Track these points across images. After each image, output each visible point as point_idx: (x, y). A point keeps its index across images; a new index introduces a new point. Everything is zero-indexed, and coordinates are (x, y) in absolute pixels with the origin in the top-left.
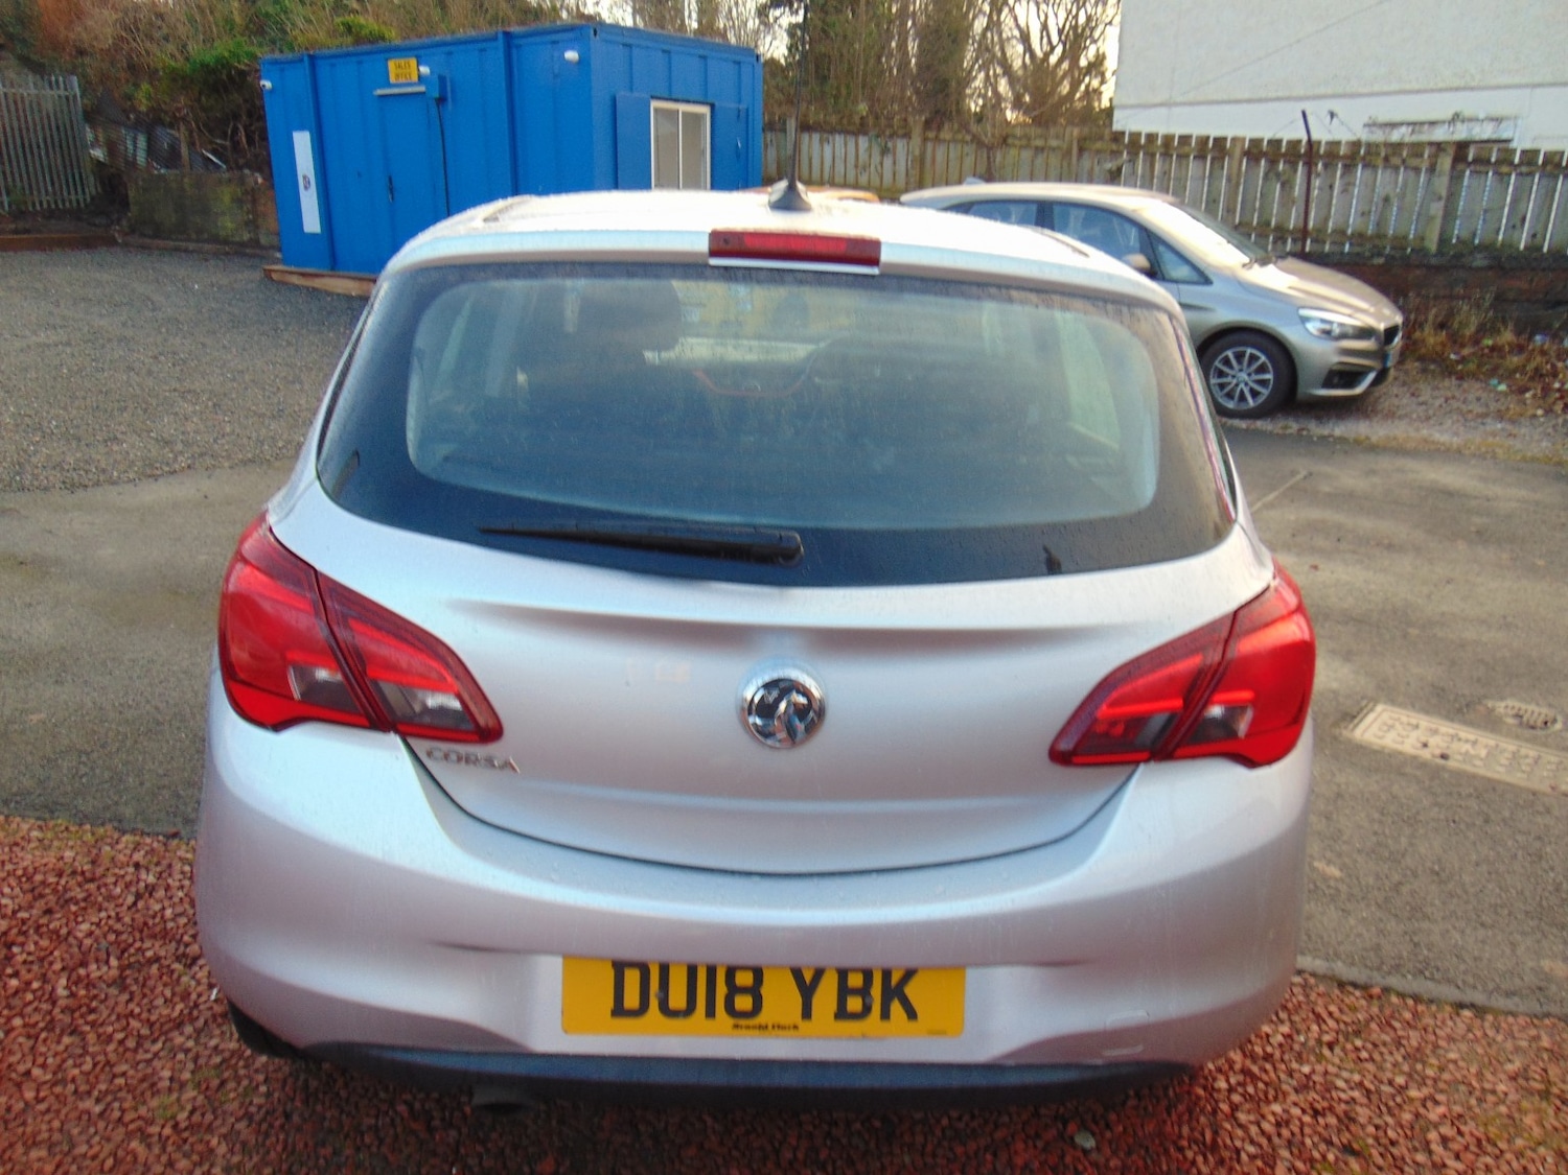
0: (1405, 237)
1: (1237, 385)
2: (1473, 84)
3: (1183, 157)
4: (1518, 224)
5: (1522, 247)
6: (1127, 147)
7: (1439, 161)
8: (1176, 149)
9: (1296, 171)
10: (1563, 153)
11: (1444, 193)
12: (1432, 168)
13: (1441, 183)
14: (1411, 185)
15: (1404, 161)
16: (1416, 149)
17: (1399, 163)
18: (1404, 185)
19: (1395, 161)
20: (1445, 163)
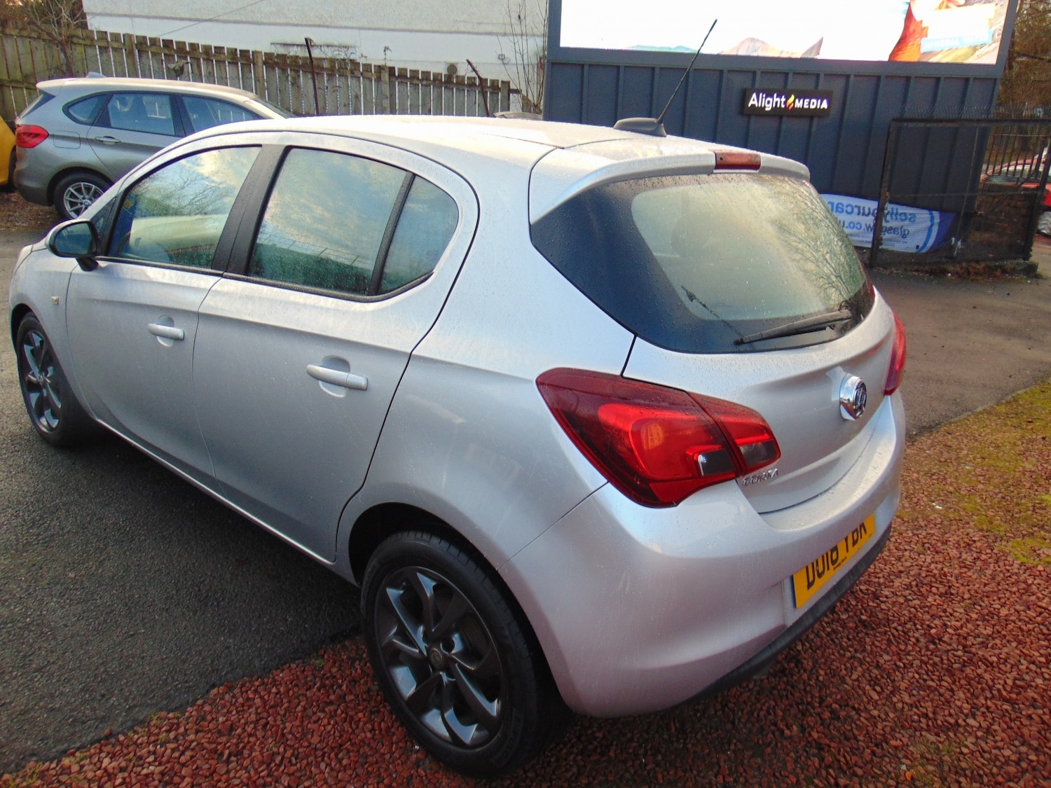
2: (327, 24)
3: (222, 62)
6: (177, 52)
7: (382, 75)
8: (214, 56)
9: (299, 76)
11: (388, 94)
12: (379, 79)
13: (386, 88)
14: (368, 88)
15: (362, 74)
16: (367, 67)
17: (359, 75)
18: (364, 88)
19: (357, 73)
20: (385, 76)
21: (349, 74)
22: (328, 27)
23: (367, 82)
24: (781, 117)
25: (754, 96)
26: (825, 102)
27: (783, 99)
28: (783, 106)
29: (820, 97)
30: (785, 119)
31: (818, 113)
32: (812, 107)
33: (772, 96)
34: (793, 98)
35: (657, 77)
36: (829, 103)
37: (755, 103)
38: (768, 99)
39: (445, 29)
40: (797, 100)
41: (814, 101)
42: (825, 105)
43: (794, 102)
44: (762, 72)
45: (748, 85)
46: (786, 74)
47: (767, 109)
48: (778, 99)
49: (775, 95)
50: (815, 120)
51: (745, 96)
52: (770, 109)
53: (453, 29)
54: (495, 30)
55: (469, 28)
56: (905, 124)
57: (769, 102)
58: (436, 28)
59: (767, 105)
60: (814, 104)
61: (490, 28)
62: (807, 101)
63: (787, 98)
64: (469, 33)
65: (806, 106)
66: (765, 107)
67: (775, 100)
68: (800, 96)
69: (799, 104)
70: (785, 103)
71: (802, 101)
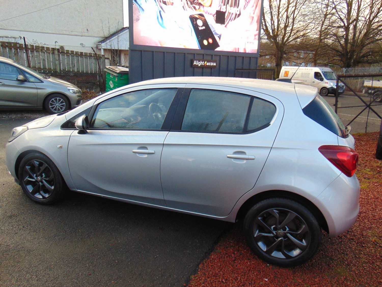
0: (51, 69)
1: (57, 107)
4: (74, 67)
5: (76, 71)
9: (18, 51)
10: (78, 52)
11: (58, 59)
12: (53, 53)
13: (57, 57)
14: (49, 57)
15: (46, 51)
16: (48, 49)
17: (45, 51)
18: (47, 57)
19: (43, 51)
20: (56, 52)
21: (40, 51)
22: (5, 29)
23: (48, 54)
24: (203, 68)
25: (195, 61)
26: (215, 63)
27: (203, 63)
28: (203, 65)
29: (214, 62)
30: (204, 69)
31: (213, 67)
32: (212, 65)
33: (200, 62)
34: (206, 62)
35: (165, 55)
36: (216, 64)
37: (196, 63)
38: (199, 62)
39: (58, 33)
40: (207, 63)
41: (212, 63)
42: (215, 64)
43: (206, 63)
44: (197, 54)
45: (193, 58)
46: (203, 55)
47: (199, 66)
48: (202, 63)
49: (201, 61)
50: (213, 69)
51: (192, 62)
52: (200, 65)
53: (61, 33)
54: (78, 34)
55: (67, 33)
56: (239, 71)
57: (199, 63)
58: (53, 32)
59: (199, 64)
60: (212, 64)
61: (76, 33)
62: (210, 63)
63: (205, 62)
64: (68, 35)
65: (210, 65)
66: (198, 65)
67: (201, 63)
68: (208, 62)
69: (208, 64)
70: (204, 64)
71: (208, 63)
